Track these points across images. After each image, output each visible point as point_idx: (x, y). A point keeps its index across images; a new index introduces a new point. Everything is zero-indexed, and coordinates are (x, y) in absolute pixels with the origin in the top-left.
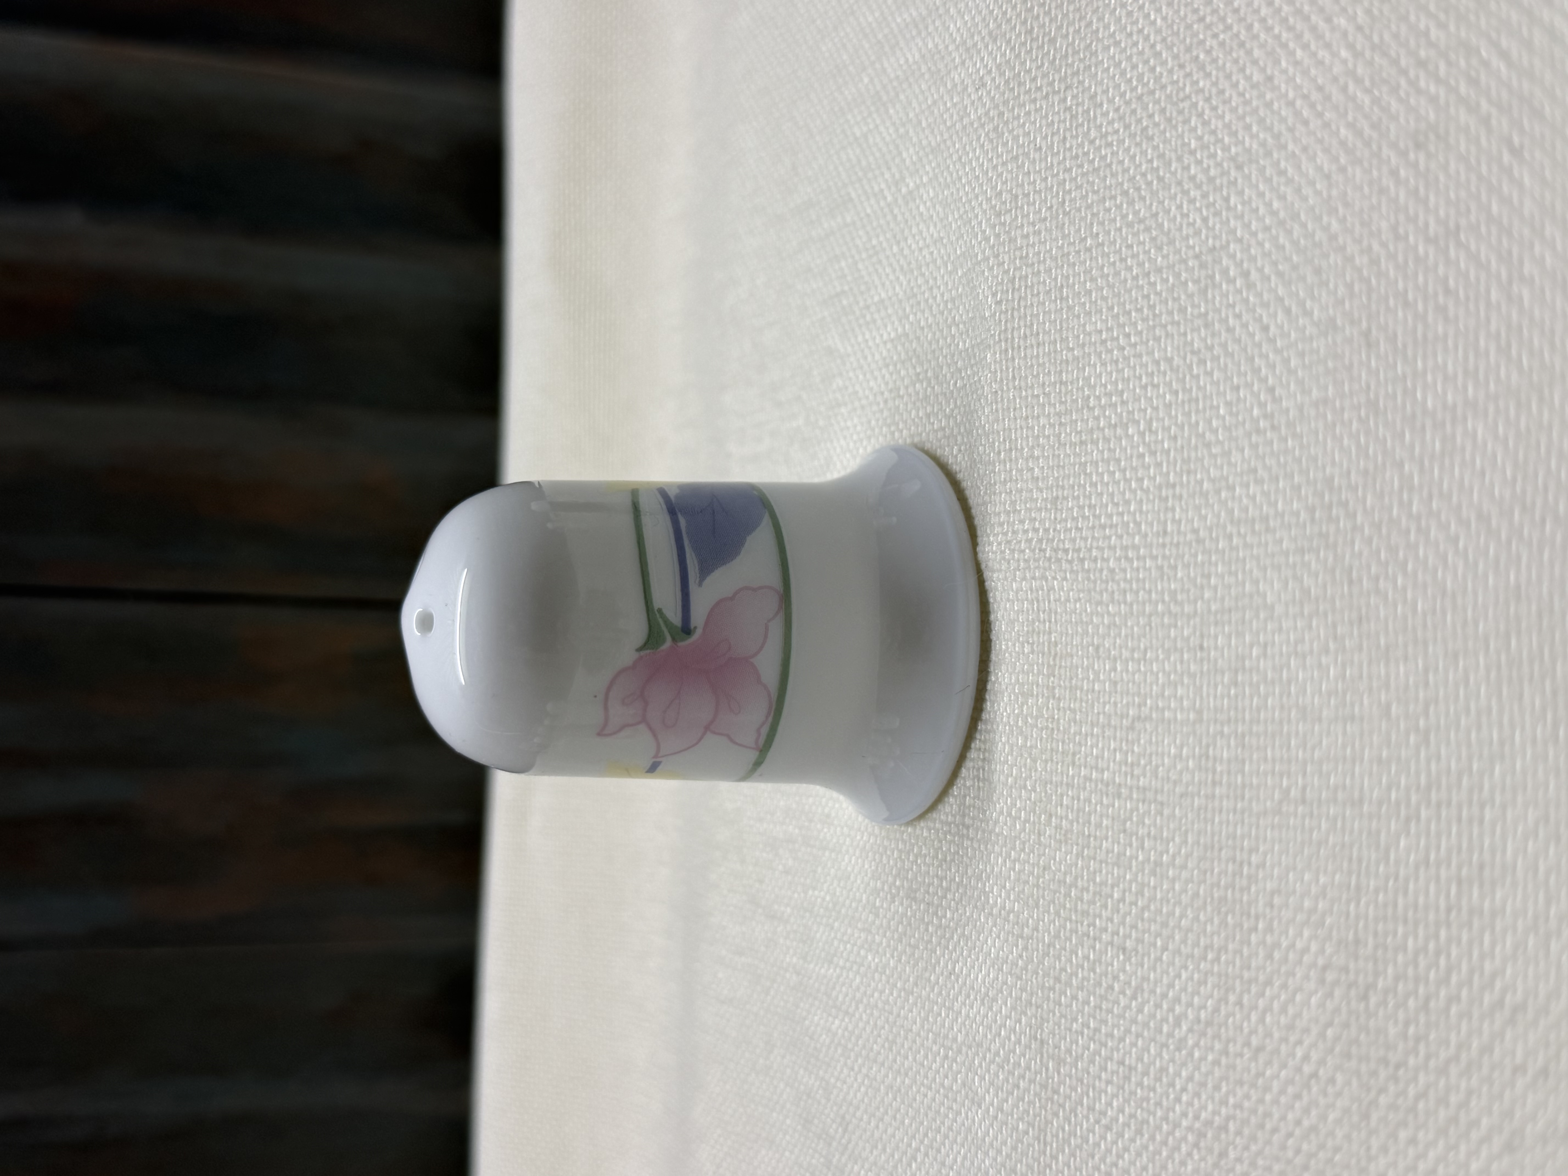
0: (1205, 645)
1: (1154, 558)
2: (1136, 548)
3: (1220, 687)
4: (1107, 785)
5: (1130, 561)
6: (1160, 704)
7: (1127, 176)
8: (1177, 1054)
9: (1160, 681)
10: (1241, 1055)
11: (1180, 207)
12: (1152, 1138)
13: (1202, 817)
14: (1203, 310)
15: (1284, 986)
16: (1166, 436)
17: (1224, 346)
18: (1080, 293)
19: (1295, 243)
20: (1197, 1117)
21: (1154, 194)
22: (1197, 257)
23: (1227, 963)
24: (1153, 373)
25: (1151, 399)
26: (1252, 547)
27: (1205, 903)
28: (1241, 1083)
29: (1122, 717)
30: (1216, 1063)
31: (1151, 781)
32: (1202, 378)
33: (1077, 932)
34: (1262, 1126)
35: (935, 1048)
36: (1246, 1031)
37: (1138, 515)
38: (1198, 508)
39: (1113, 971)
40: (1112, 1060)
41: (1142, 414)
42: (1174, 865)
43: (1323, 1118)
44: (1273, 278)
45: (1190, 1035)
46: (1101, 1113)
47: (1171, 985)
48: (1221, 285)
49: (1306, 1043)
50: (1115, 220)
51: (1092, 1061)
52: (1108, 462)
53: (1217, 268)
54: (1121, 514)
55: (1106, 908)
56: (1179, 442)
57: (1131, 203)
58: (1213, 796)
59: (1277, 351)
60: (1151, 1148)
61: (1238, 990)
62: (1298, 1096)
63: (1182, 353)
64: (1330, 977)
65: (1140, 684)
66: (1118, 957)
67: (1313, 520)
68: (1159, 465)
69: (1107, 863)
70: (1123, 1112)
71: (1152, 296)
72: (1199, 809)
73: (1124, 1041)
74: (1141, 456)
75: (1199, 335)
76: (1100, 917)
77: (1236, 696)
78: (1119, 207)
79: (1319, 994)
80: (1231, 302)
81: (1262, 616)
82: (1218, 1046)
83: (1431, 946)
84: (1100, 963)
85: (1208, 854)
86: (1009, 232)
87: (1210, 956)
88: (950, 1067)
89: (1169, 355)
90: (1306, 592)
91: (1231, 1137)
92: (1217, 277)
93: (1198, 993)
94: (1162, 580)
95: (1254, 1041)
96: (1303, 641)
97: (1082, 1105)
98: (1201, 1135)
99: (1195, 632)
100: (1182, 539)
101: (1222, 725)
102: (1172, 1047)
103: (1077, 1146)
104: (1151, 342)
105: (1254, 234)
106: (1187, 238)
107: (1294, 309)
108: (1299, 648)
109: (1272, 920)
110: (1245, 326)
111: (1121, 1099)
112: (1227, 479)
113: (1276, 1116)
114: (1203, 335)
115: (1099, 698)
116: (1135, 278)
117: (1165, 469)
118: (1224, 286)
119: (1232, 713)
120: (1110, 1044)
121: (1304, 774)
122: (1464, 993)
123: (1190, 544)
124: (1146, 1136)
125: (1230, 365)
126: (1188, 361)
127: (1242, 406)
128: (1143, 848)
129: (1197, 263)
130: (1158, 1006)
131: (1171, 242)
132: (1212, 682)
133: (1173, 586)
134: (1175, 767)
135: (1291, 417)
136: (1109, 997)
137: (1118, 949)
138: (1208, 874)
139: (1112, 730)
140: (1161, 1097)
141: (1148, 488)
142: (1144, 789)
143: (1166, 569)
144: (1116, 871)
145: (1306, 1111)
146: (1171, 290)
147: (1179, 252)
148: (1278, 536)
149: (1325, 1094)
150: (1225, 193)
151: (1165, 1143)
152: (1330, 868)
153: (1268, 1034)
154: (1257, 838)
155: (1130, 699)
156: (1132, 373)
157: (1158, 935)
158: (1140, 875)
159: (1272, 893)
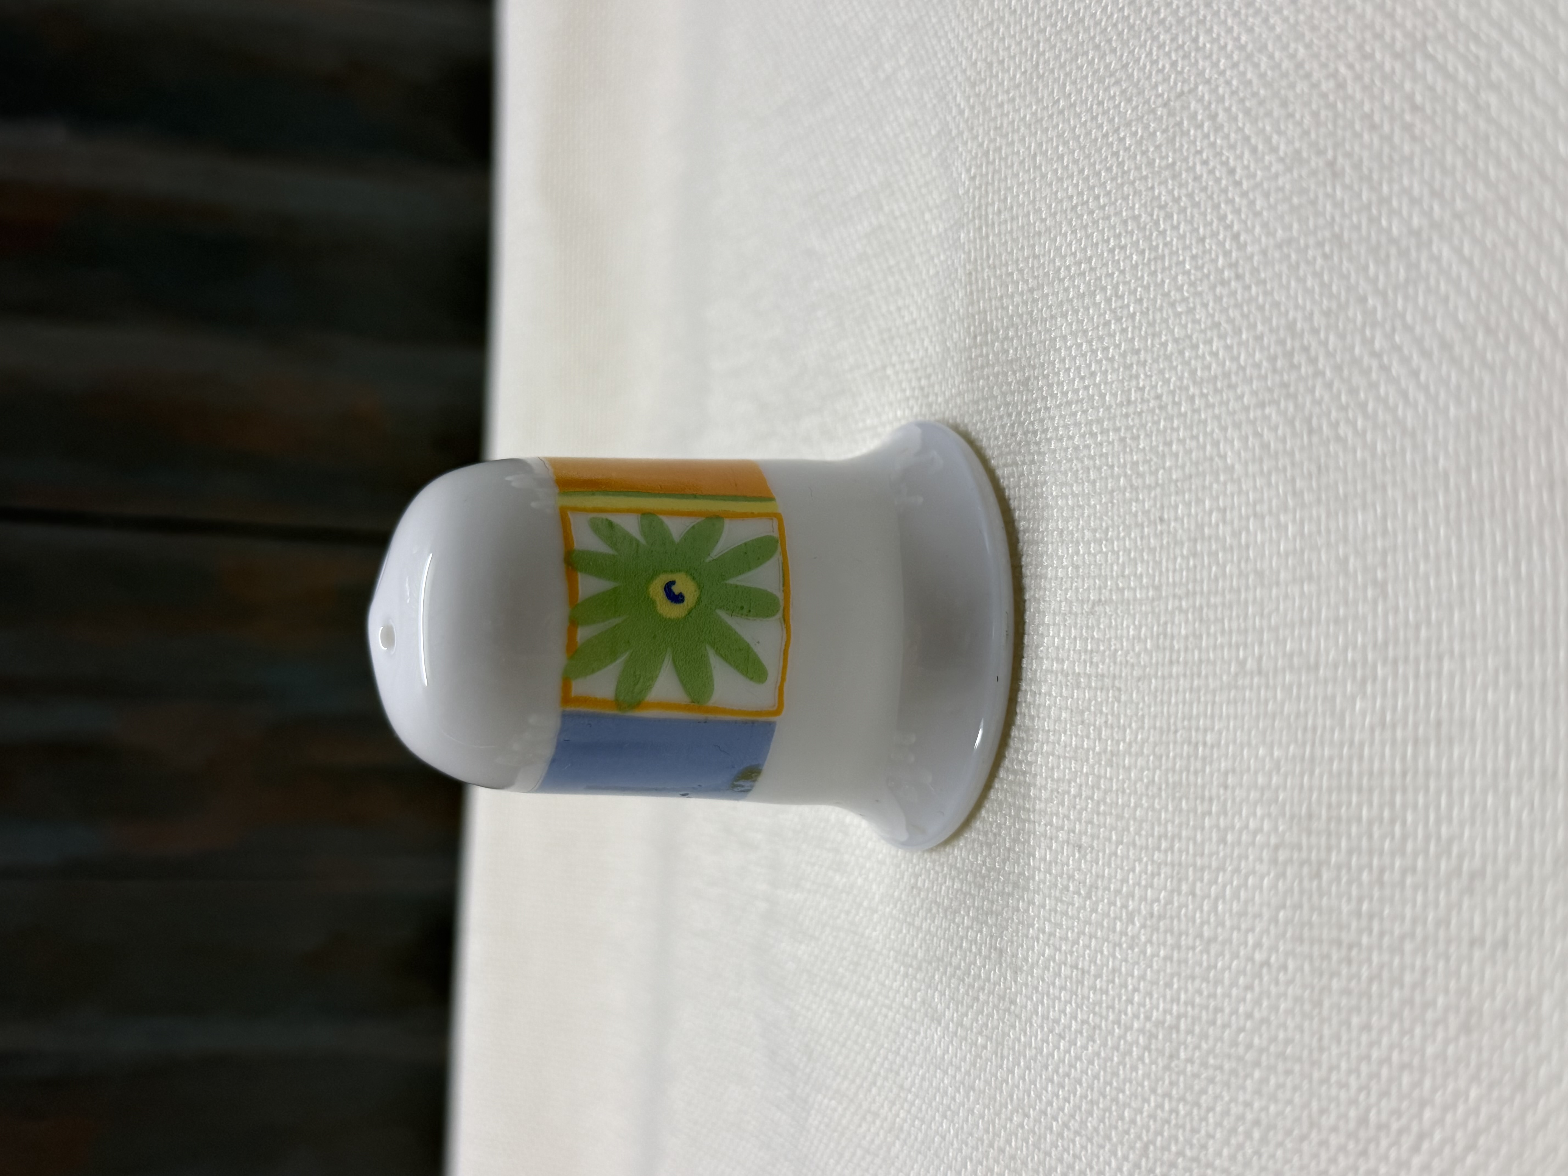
0: (1166, 516)
1: (1117, 430)
2: (1099, 421)
3: (1179, 560)
4: (1067, 675)
5: (1093, 435)
6: (1121, 585)
7: (1098, 29)
8: (1130, 952)
9: (1121, 561)
10: (1194, 948)
11: (1150, 53)
12: (1104, 1044)
13: (1159, 699)
14: (1170, 160)
15: (1237, 870)
16: (1132, 298)
17: (1190, 196)
18: (1052, 159)
19: (1262, 76)
20: (1148, 1018)
21: (1125, 43)
22: (1165, 105)
23: (1180, 851)
24: (1120, 234)
25: (1118, 261)
26: (1213, 406)
27: (1160, 789)
28: (1193, 978)
29: (1082, 602)
30: (1169, 958)
31: (1109, 667)
32: (1168, 232)
33: (1034, 833)
34: (1213, 1023)
35: (896, 966)
36: (1198, 921)
37: (1102, 387)
38: (1161, 372)
39: (1068, 870)
40: (1065, 965)
41: (1109, 280)
42: (1130, 754)
43: (1275, 1008)
44: (1240, 116)
45: (1143, 931)
46: (1054, 1021)
47: (1125, 880)
48: (1189, 131)
49: (1258, 930)
50: (1086, 77)
51: (1047, 968)
52: (1075, 335)
53: (1185, 115)
54: (1086, 388)
55: (1063, 806)
56: (1145, 305)
57: (1103, 57)
58: (1171, 676)
59: (1244, 194)
60: (1103, 1054)
61: (1191, 879)
62: (1249, 987)
63: (1149, 209)
64: (1282, 856)
65: (1101, 565)
66: (1074, 856)
67: (1275, 371)
68: (1124, 331)
69: (1065, 758)
70: (1076, 1018)
71: (1121, 153)
72: (1156, 690)
73: (1078, 944)
74: (1107, 324)
75: (1167, 187)
76: (1057, 815)
77: (1195, 567)
78: (1091, 63)
79: (1272, 875)
80: (1199, 148)
81: (1222, 478)
82: (1170, 940)
83: (1386, 814)
84: (1056, 863)
85: (1164, 738)
86: (983, 103)
87: (1164, 845)
88: (910, 985)
89: (1137, 212)
90: (1266, 446)
91: (1182, 1036)
92: (1186, 123)
93: (1152, 886)
94: (1125, 452)
95: (1207, 932)
96: (1262, 501)
97: (1037, 1014)
98: (1153, 1036)
99: (1155, 505)
100: (1145, 408)
101: (1180, 599)
102: (1124, 946)
103: (1031, 1058)
104: (1119, 202)
105: (1222, 73)
106: (1156, 86)
107: (1260, 147)
108: (1258, 508)
109: (1225, 801)
110: (1211, 172)
111: (1074, 1005)
112: (1190, 337)
113: (1227, 1010)
114: (1170, 187)
115: (1061, 584)
116: (1106, 136)
117: (1130, 335)
118: (1192, 132)
119: (1190, 587)
120: (1064, 948)
121: (1261, 643)
122: (1420, 863)
123: (1152, 411)
124: (1098, 1042)
125: (1197, 216)
126: (1155, 217)
127: (1207, 257)
128: (1100, 739)
129: (1165, 111)
130: (1112, 903)
131: (1141, 93)
132: (1172, 556)
133: (1135, 458)
134: (1133, 650)
135: (1255, 264)
136: (1064, 899)
137: (1074, 847)
138: (1164, 759)
139: (1073, 617)
140: (1114, 999)
141: (1113, 357)
142: (1103, 676)
143: (1128, 441)
144: (1073, 765)
145: (1258, 1002)
146: (1139, 143)
147: (1147, 102)
148: (1239, 391)
149: (1277, 983)
150: (1193, 33)
151: (1116, 1048)
152: (1284, 739)
153: (1222, 924)
154: (1213, 716)
155: (1092, 582)
156: (1100, 237)
157: (1113, 828)
158: (1096, 766)
159: (1226, 774)
